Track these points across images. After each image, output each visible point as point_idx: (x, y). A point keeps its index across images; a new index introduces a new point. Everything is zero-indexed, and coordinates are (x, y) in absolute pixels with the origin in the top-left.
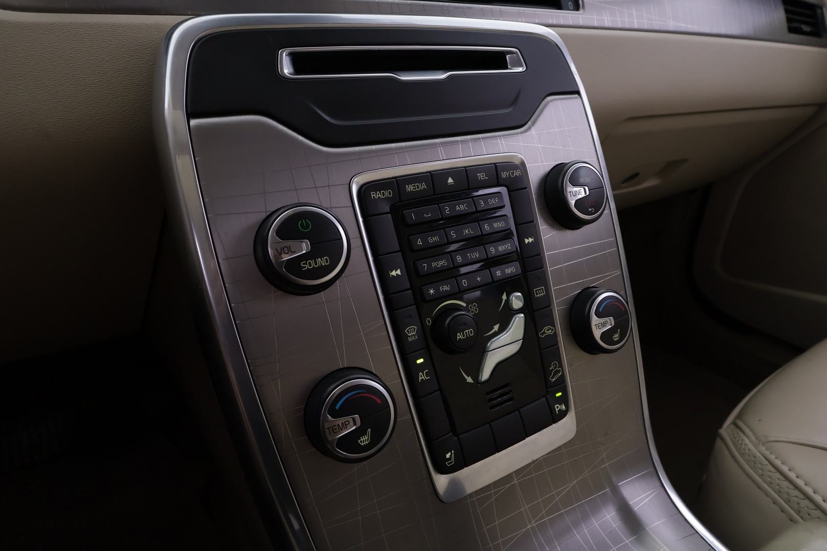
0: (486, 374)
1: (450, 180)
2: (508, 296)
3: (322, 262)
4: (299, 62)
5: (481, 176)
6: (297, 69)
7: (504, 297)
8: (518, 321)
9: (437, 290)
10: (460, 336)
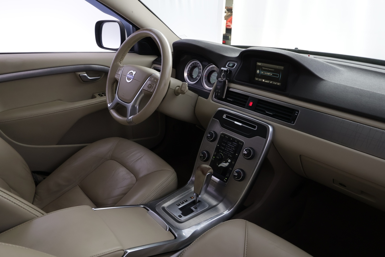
0: (219, 166)
1: (231, 139)
2: (229, 159)
3: (210, 138)
4: (227, 117)
5: (236, 141)
6: (226, 117)
7: (228, 159)
8: (227, 164)
9: (220, 151)
10: (217, 157)
